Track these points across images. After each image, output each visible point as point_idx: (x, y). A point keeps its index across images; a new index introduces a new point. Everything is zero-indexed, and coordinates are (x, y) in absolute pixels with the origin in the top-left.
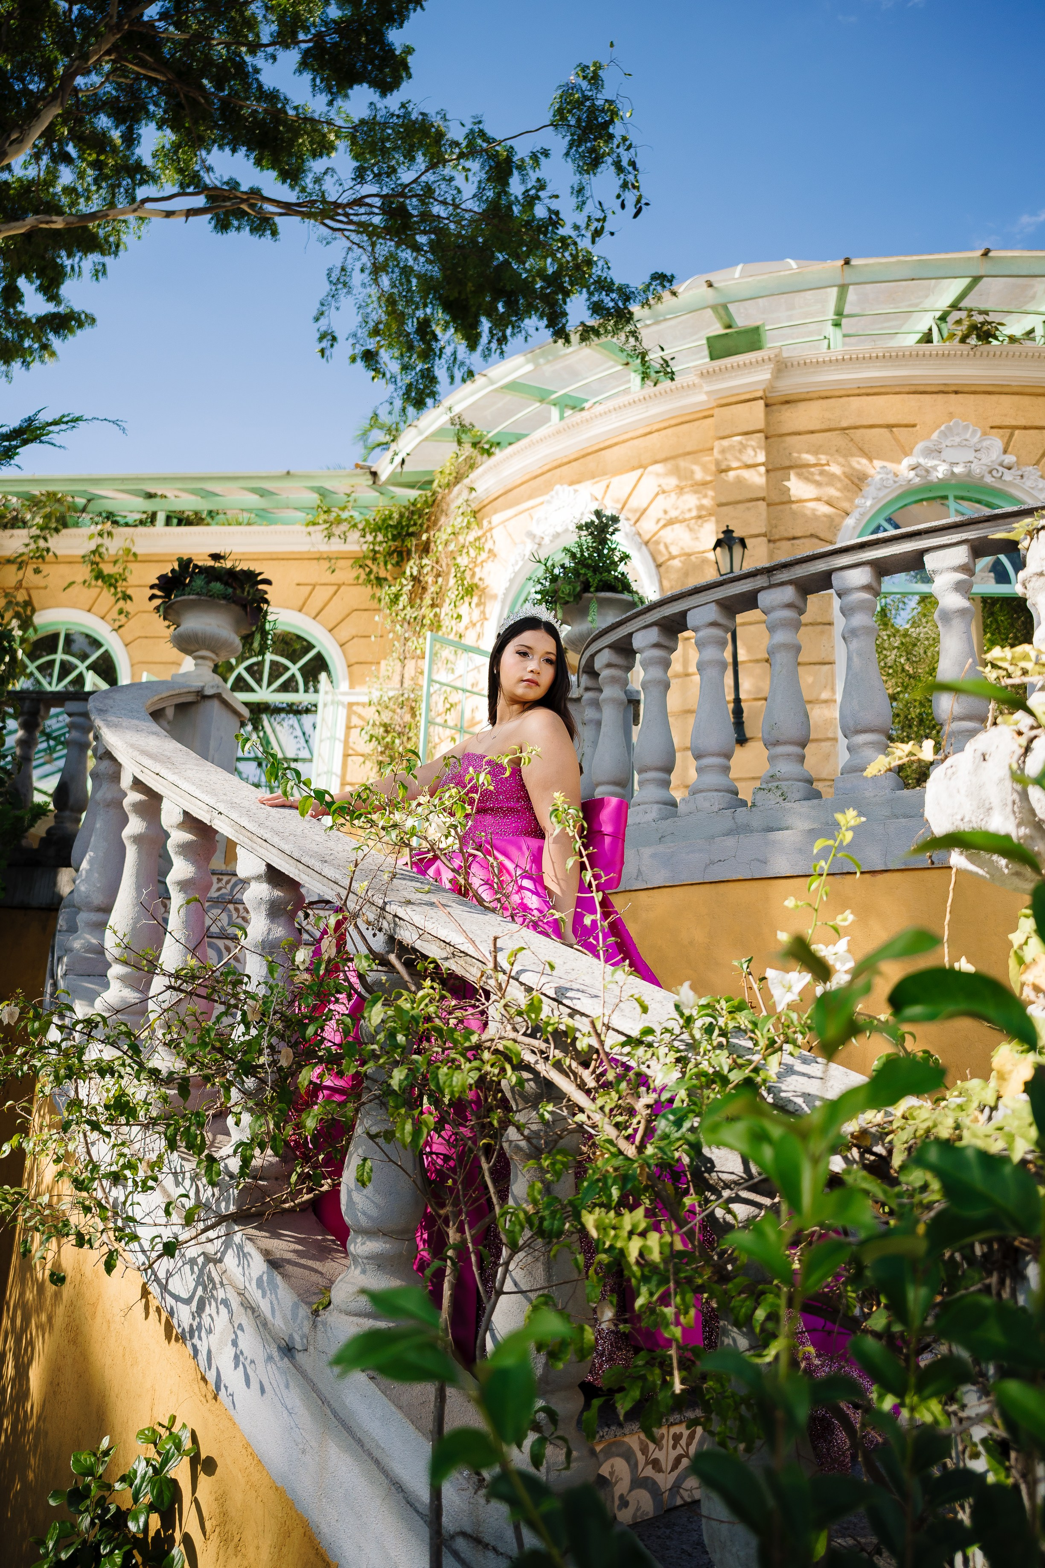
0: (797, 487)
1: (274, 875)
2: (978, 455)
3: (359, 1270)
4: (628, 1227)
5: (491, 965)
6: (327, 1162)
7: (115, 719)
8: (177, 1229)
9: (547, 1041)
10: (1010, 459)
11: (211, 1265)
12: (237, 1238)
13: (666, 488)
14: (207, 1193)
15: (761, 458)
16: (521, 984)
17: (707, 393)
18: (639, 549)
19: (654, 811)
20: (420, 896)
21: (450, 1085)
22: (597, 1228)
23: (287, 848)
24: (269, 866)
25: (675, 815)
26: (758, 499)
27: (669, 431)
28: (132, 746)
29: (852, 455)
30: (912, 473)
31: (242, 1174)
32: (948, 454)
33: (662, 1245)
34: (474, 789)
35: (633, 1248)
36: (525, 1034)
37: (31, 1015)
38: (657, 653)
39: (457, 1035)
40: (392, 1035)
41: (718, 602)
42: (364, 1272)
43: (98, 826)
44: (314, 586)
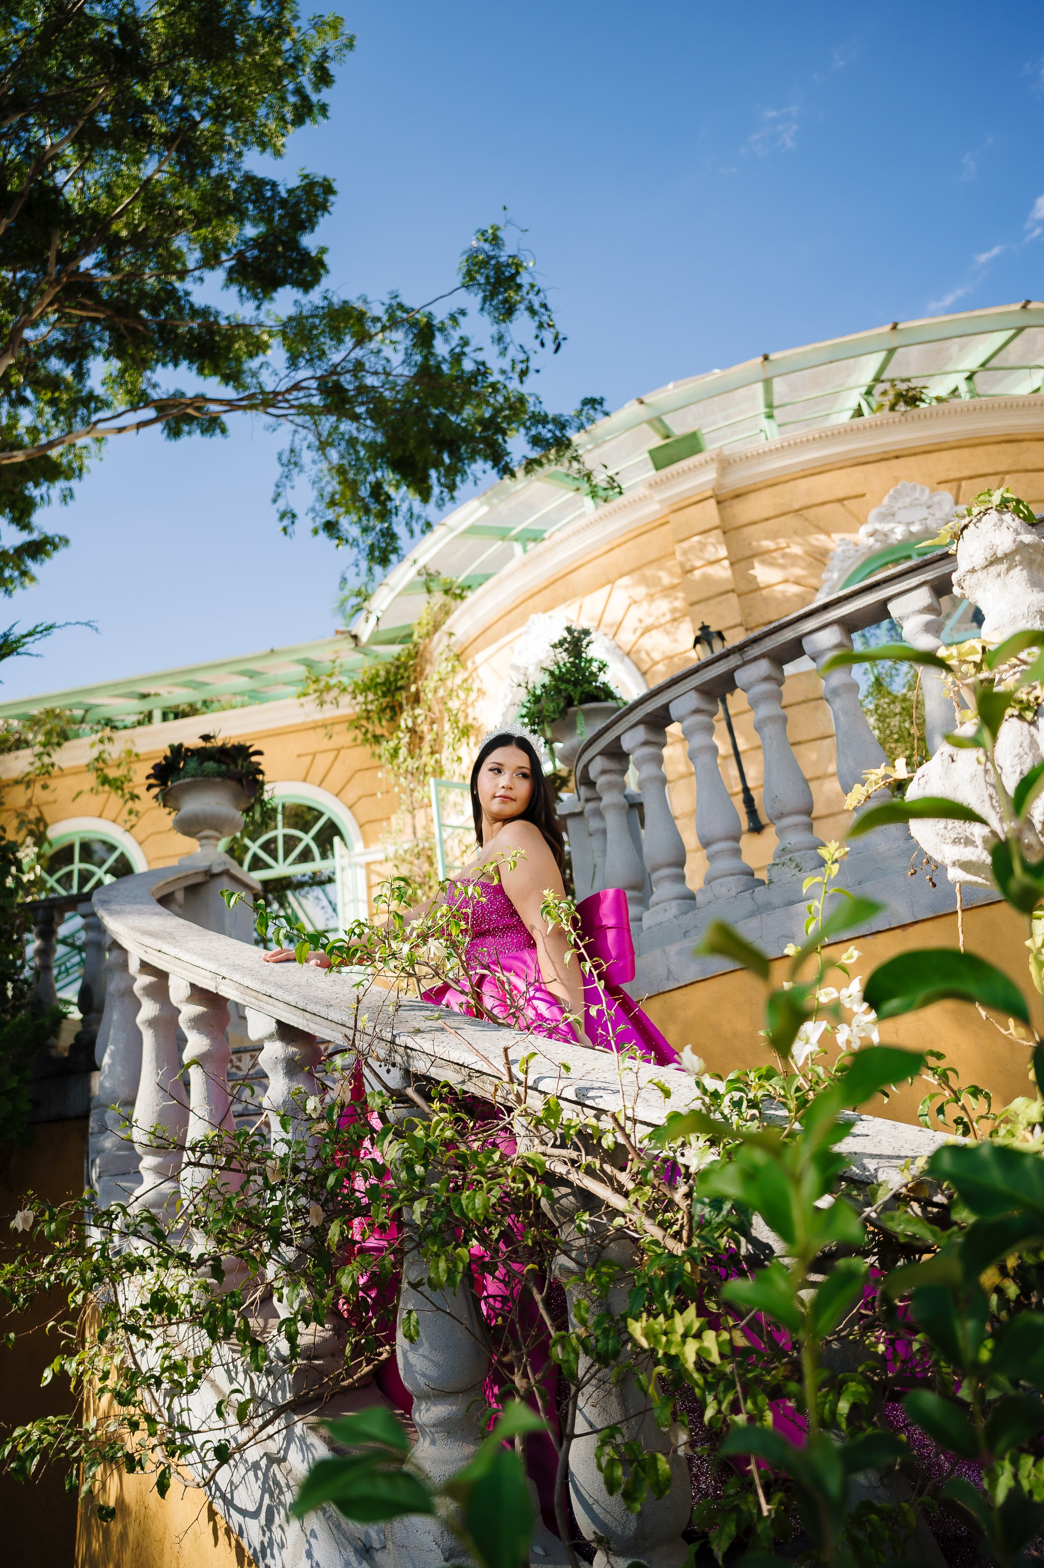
0: (763, 574)
1: (286, 1032)
2: (931, 511)
3: (428, 1441)
4: (680, 1330)
5: (506, 1078)
6: (380, 1327)
7: (117, 907)
8: (234, 1430)
9: (577, 1149)
10: (962, 509)
11: (275, 1466)
12: (298, 1429)
13: (636, 598)
14: (262, 1384)
15: (723, 552)
16: (541, 1092)
17: (660, 502)
18: (622, 661)
19: (673, 908)
20: (430, 1023)
21: (474, 1209)
22: (646, 1336)
23: (291, 999)
24: (279, 1022)
25: (694, 908)
26: (727, 592)
27: (630, 544)
28: (133, 929)
29: (810, 533)
30: (872, 540)
31: (294, 1354)
32: (902, 515)
33: (720, 1345)
34: (466, 902)
35: (690, 1352)
36: (554, 1146)
37: (47, 1216)
38: (647, 750)
39: (481, 1158)
40: (410, 1169)
41: (697, 689)
42: (433, 1442)
43: (115, 1017)
44: (314, 755)
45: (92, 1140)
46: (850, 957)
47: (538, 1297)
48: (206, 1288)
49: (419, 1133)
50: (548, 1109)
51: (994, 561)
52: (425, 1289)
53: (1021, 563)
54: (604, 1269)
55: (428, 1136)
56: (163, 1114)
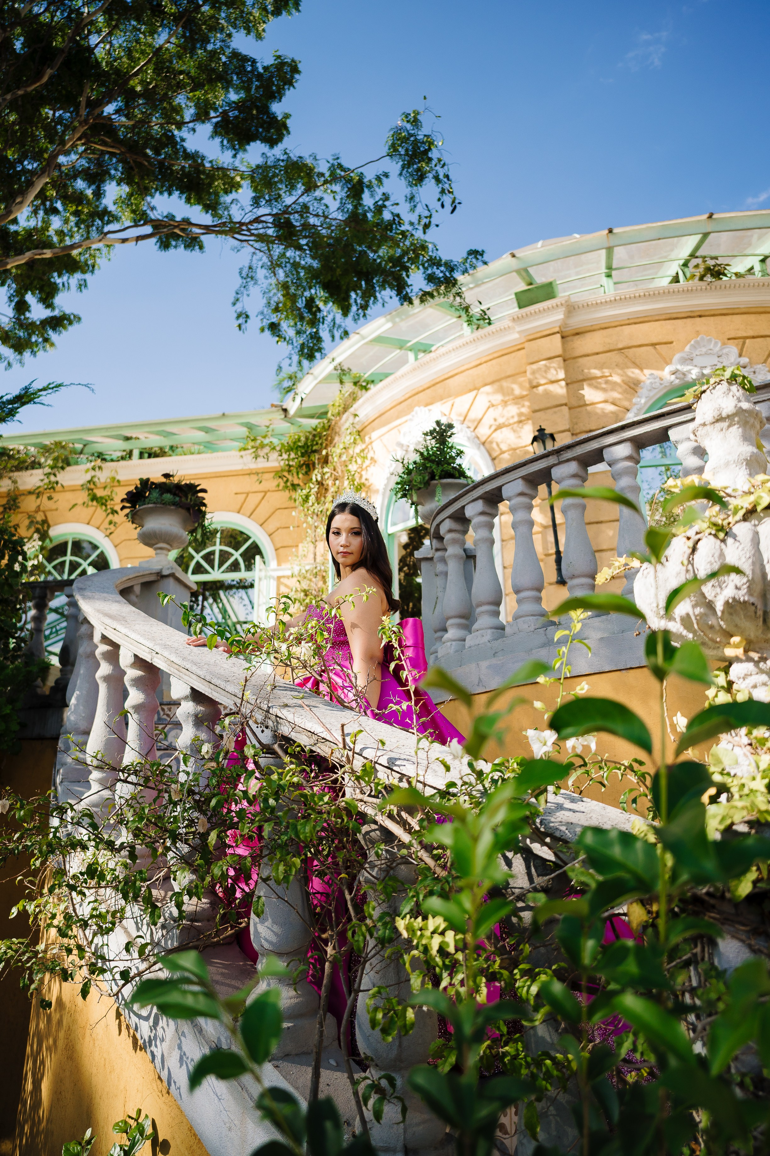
0: (590, 394)
1: (196, 696)
2: (720, 359)
3: (266, 982)
4: (431, 928)
5: (341, 746)
7: (91, 595)
8: (136, 962)
10: (744, 360)
13: (494, 403)
14: (158, 934)
15: (562, 375)
16: (363, 757)
17: (519, 332)
18: (479, 448)
19: (488, 635)
20: (295, 701)
21: (304, 832)
22: (407, 930)
23: (201, 673)
24: (192, 689)
25: (503, 636)
26: (561, 405)
27: (494, 362)
28: (98, 611)
29: (628, 368)
30: (673, 377)
31: (181, 916)
32: (699, 361)
33: (456, 941)
35: (435, 943)
36: (370, 795)
37: (18, 805)
38: (483, 518)
39: (316, 798)
40: (266, 800)
41: (523, 478)
42: (268, 986)
43: (82, 672)
44: (248, 494)
45: (59, 755)
46: (582, 689)
47: (348, 897)
48: (125, 866)
49: (275, 777)
50: (364, 770)
51: (720, 419)
52: (271, 883)
53: (738, 423)
54: (390, 883)
55: (280, 779)
56: (108, 743)
